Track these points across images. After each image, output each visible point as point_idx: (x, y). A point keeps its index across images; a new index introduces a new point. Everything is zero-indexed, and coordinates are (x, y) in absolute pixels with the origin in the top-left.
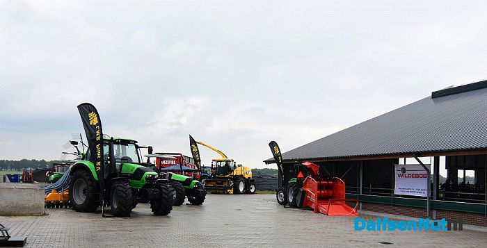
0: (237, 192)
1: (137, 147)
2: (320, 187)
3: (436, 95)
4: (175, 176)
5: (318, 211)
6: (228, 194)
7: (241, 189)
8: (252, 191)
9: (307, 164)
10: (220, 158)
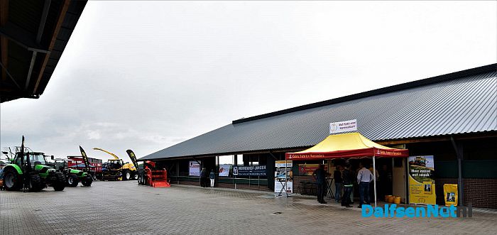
0: (125, 179)
1: (44, 156)
2: (153, 174)
3: (234, 122)
4: (73, 171)
5: (152, 186)
6: (118, 180)
7: (128, 177)
8: (136, 178)
9: (148, 162)
10: (114, 158)
